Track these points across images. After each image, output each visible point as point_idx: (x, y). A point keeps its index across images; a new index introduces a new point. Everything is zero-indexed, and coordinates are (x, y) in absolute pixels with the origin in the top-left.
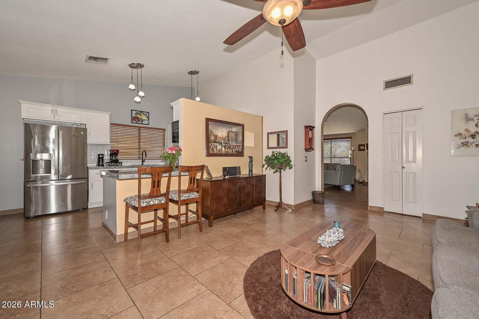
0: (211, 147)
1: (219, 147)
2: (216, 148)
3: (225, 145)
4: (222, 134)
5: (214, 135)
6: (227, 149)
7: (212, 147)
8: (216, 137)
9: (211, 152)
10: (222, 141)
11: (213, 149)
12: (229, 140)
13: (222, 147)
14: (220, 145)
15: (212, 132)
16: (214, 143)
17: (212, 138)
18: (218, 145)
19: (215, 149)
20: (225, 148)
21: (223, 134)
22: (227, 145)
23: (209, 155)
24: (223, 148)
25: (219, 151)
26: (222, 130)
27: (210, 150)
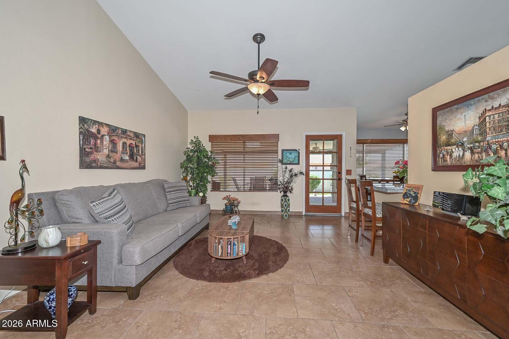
0: (441, 155)
1: (457, 152)
2: (451, 156)
3: (472, 145)
5: (447, 132)
6: (478, 153)
7: (443, 155)
8: (450, 134)
9: (440, 163)
10: (465, 139)
11: (443, 158)
12: (483, 133)
13: (464, 151)
14: (460, 149)
15: (442, 128)
16: (446, 146)
17: (443, 138)
18: (454, 150)
19: (449, 157)
20: (472, 153)
21: (467, 122)
22: (477, 144)
23: (436, 168)
24: (468, 155)
25: (458, 159)
26: (465, 116)
27: (439, 159)
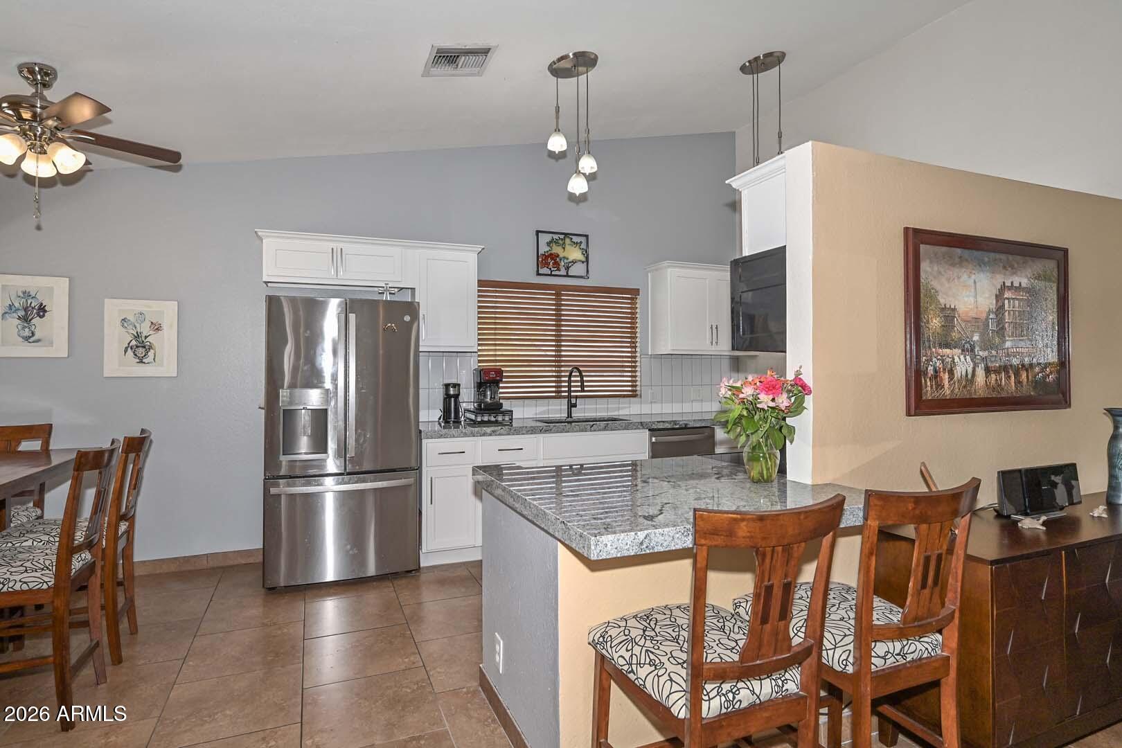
0: (930, 369)
1: (963, 365)
2: (951, 372)
3: (986, 353)
4: (972, 300)
5: (942, 310)
6: (995, 372)
7: (936, 371)
8: (949, 315)
9: (929, 392)
10: (976, 337)
11: (936, 377)
12: (1001, 331)
13: (975, 364)
14: (968, 357)
15: (933, 298)
16: (940, 347)
17: (934, 323)
18: (956, 359)
19: (946, 376)
20: (988, 371)
21: (980, 299)
22: (994, 352)
23: (919, 406)
24: (980, 372)
25: (964, 383)
26: (975, 282)
27: (925, 381)
